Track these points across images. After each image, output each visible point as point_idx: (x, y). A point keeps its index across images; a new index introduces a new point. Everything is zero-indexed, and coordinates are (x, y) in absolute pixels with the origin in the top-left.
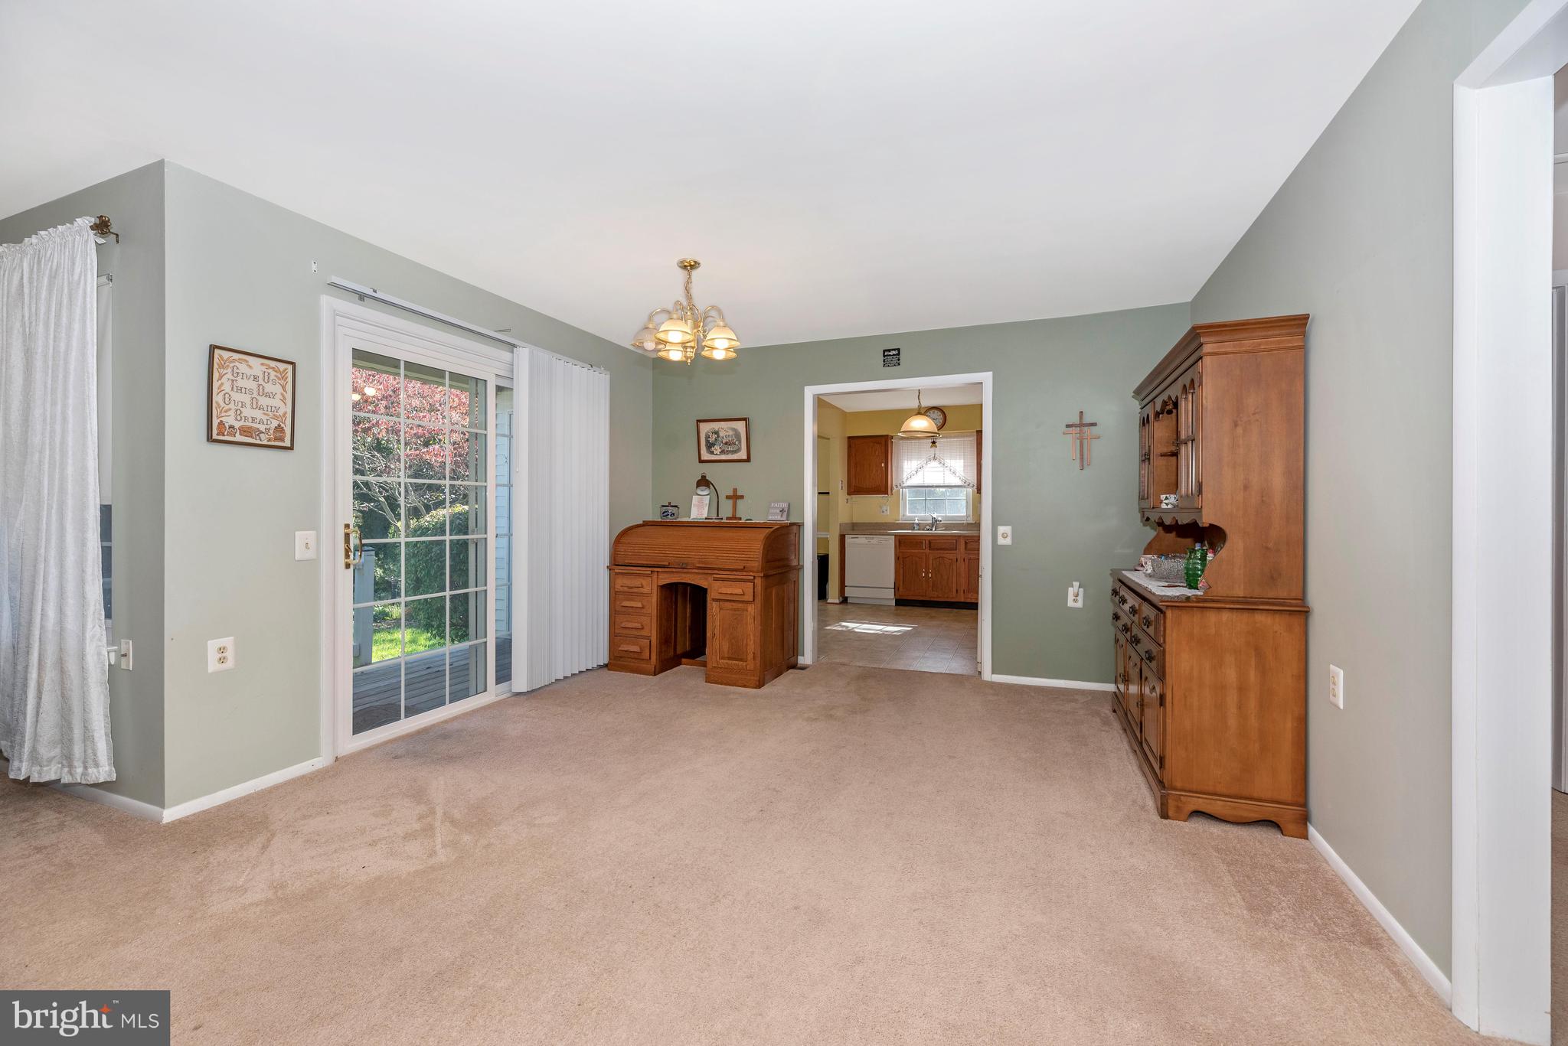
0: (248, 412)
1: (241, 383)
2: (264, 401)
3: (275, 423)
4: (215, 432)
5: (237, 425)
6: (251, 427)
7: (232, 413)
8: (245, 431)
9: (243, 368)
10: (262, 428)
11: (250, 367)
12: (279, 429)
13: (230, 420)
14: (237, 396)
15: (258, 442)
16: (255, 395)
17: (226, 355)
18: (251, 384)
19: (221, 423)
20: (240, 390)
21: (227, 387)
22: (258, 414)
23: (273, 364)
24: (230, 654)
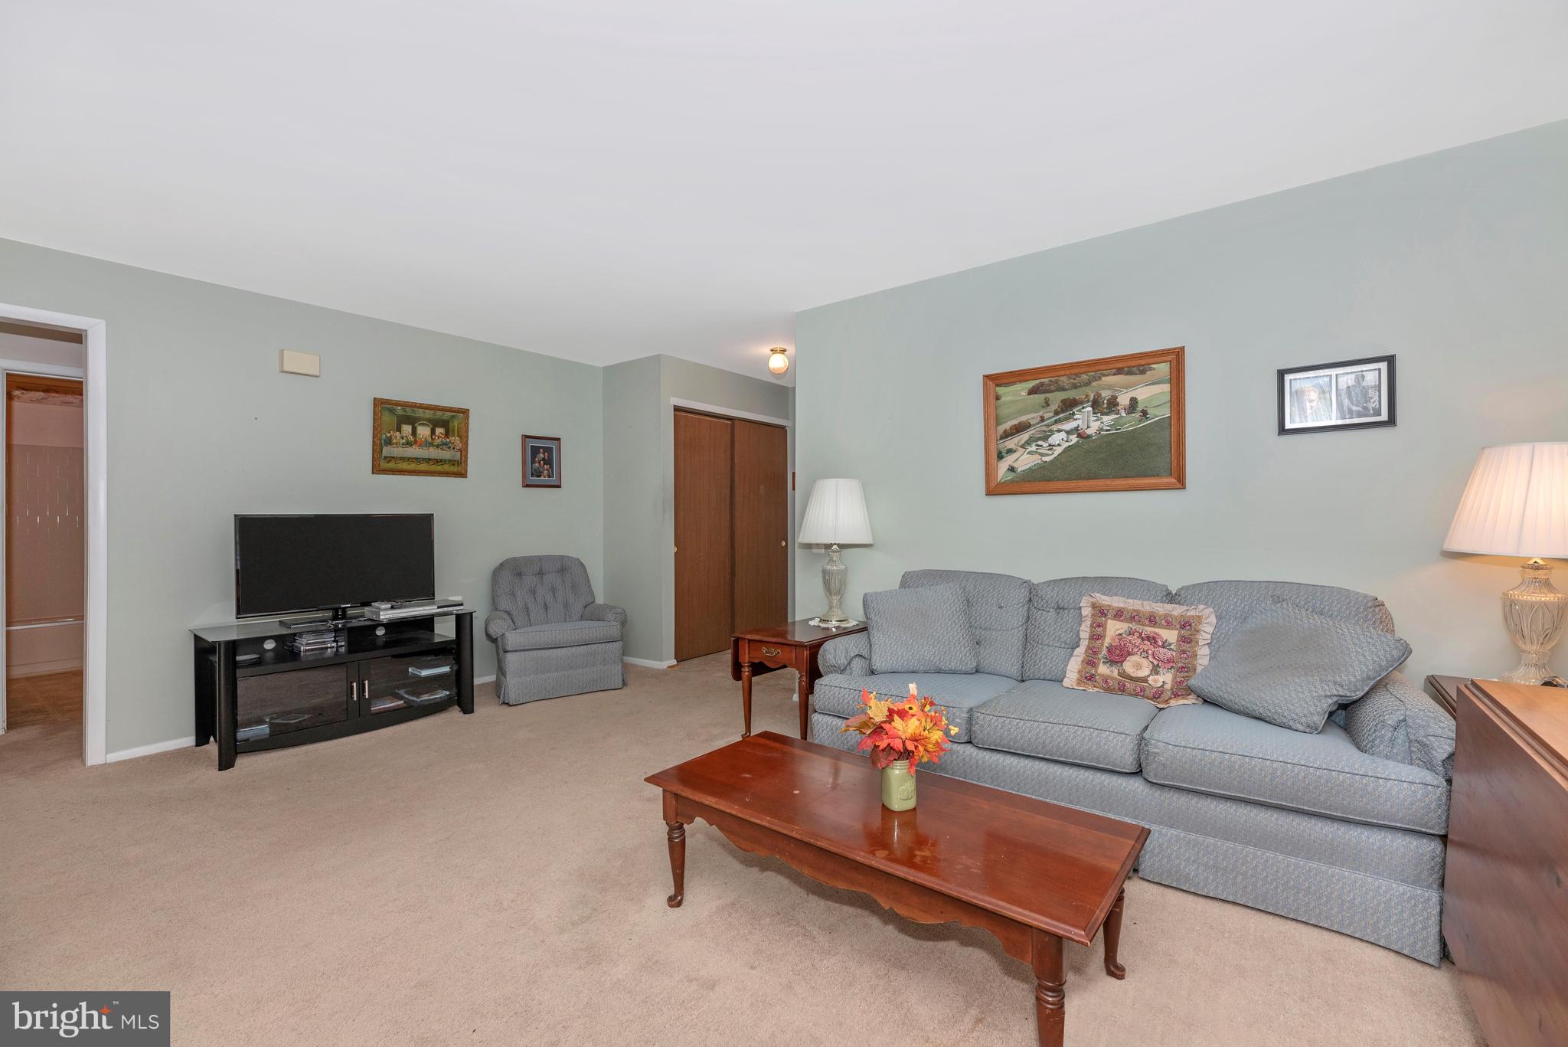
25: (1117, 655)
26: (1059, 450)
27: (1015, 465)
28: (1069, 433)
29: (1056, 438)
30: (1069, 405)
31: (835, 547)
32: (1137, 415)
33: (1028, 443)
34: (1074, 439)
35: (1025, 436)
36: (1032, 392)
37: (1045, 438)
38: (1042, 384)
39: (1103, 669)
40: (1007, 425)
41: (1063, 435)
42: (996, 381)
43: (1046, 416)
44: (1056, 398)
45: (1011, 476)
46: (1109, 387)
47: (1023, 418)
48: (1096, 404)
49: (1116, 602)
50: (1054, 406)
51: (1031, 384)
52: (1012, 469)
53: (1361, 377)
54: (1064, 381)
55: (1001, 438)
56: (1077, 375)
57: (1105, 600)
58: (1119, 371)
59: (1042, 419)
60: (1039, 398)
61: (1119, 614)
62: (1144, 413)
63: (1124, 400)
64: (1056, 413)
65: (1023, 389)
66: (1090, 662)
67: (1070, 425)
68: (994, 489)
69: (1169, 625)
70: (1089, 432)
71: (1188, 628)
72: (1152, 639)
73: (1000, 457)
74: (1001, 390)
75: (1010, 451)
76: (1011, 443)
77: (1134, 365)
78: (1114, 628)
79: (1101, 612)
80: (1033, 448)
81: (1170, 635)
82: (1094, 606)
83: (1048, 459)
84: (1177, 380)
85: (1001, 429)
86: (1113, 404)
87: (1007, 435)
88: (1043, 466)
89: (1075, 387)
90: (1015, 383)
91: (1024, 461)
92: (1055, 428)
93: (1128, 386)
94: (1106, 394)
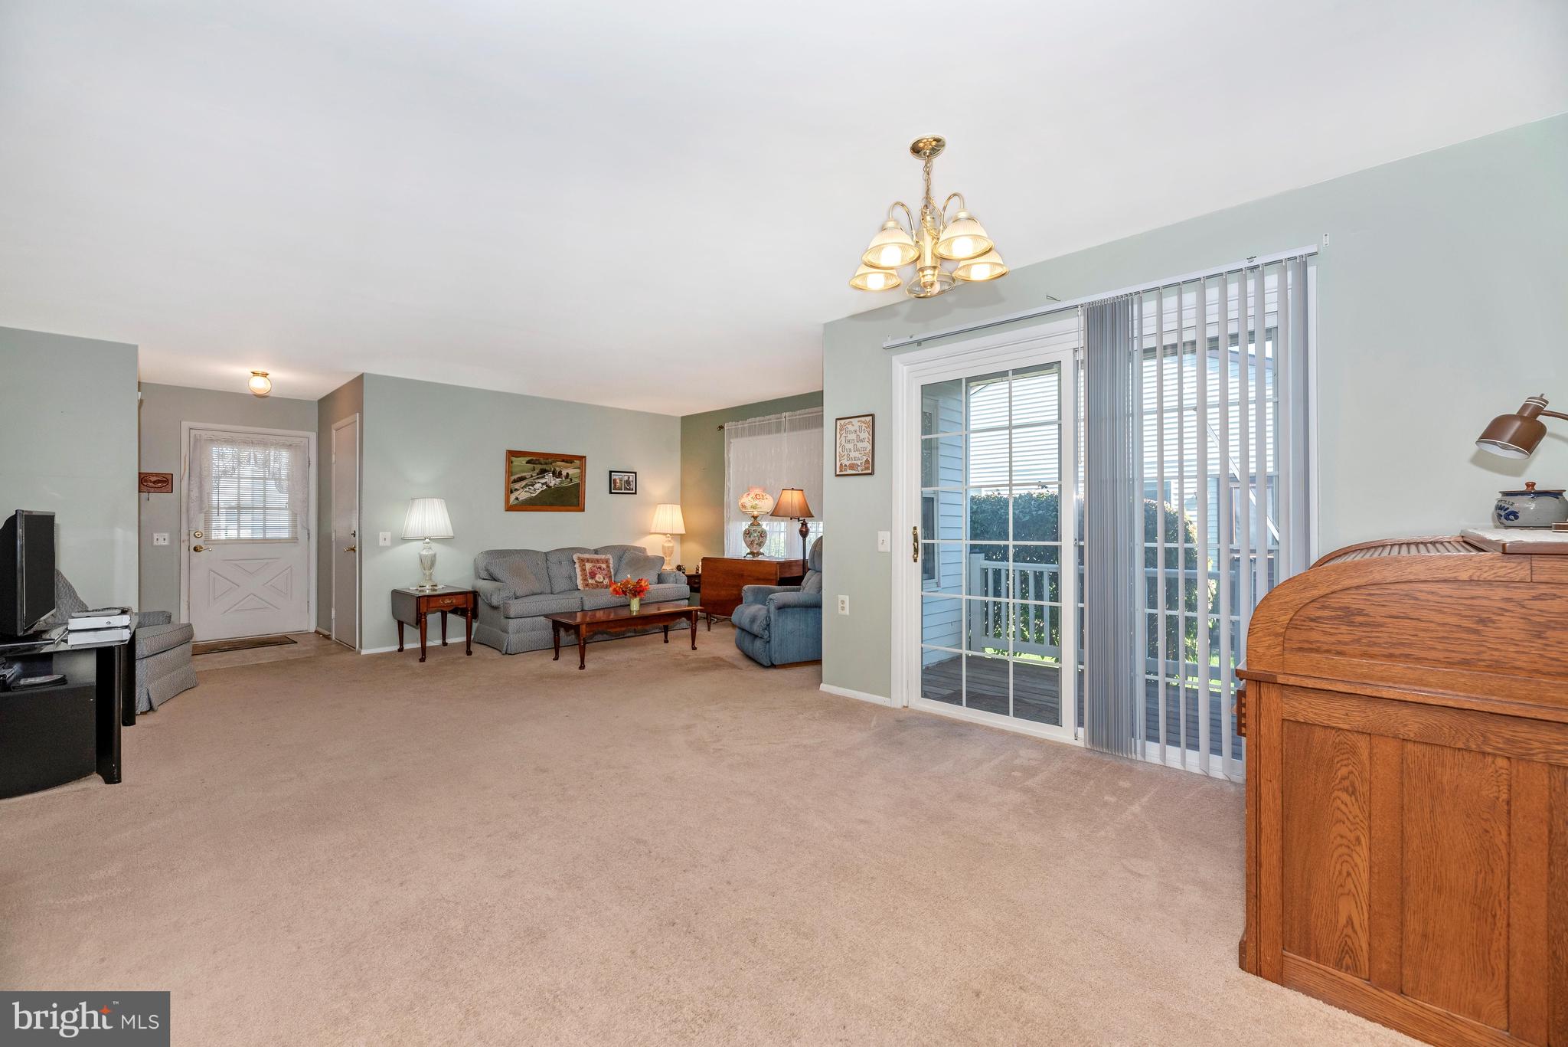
0: (853, 454)
1: (850, 437)
2: (860, 445)
3: (865, 458)
4: (838, 470)
5: (848, 463)
6: (853, 464)
7: (845, 457)
8: (852, 467)
9: (850, 427)
10: (859, 463)
11: (853, 425)
12: (867, 461)
13: (846, 462)
14: (849, 446)
15: (857, 472)
16: (856, 443)
17: (842, 422)
18: (852, 436)
19: (841, 464)
20: (848, 442)
21: (843, 442)
22: (857, 454)
23: (863, 419)
24: (847, 605)
25: (593, 575)
26: (538, 492)
27: (519, 497)
28: (543, 484)
29: (537, 486)
30: (543, 472)
31: (427, 540)
32: (569, 480)
33: (525, 487)
34: (545, 487)
35: (524, 483)
36: (528, 462)
37: (533, 485)
38: (532, 460)
39: (590, 581)
40: (516, 477)
41: (540, 485)
42: (512, 454)
43: (534, 475)
44: (539, 467)
45: (516, 502)
46: (559, 467)
47: (523, 474)
48: (554, 473)
49: (587, 556)
50: (537, 471)
51: (528, 459)
52: (517, 499)
53: (629, 478)
54: (542, 460)
55: (512, 483)
56: (547, 459)
57: (582, 556)
58: (563, 461)
59: (532, 476)
60: (530, 466)
61: (588, 560)
62: (571, 480)
63: (564, 473)
64: (538, 474)
65: (523, 460)
66: (585, 580)
67: (543, 481)
68: (510, 508)
69: (603, 563)
70: (551, 485)
71: (607, 561)
72: (600, 568)
73: (512, 492)
74: (513, 459)
75: (516, 490)
76: (517, 486)
77: (569, 459)
78: (588, 566)
79: (582, 561)
80: (527, 489)
81: (604, 566)
82: (579, 558)
83: (533, 495)
84: (582, 468)
85: (513, 478)
86: (560, 473)
87: (515, 481)
88: (531, 499)
89: (546, 464)
90: (520, 457)
91: (523, 495)
92: (537, 481)
93: (566, 468)
94: (558, 469)
